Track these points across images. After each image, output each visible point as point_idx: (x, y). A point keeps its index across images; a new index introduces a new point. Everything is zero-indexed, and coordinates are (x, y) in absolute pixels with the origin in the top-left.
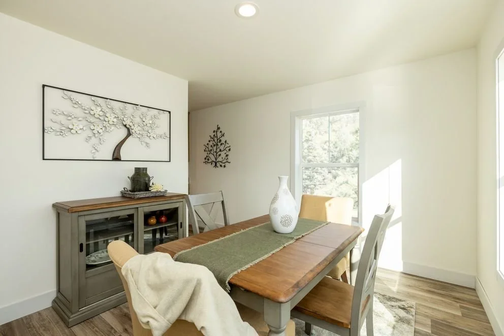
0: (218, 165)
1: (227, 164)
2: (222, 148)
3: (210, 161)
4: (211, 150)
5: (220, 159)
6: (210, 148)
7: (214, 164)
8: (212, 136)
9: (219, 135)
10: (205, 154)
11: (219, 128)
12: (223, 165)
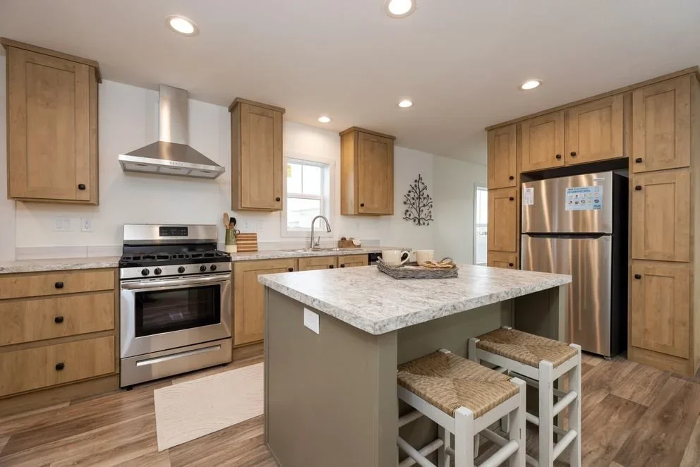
0: (421, 222)
1: (430, 222)
2: (425, 202)
3: (412, 217)
4: (414, 204)
5: (422, 216)
6: (412, 201)
7: (417, 221)
8: (413, 186)
9: (421, 187)
10: (406, 207)
11: (420, 179)
12: (426, 222)
